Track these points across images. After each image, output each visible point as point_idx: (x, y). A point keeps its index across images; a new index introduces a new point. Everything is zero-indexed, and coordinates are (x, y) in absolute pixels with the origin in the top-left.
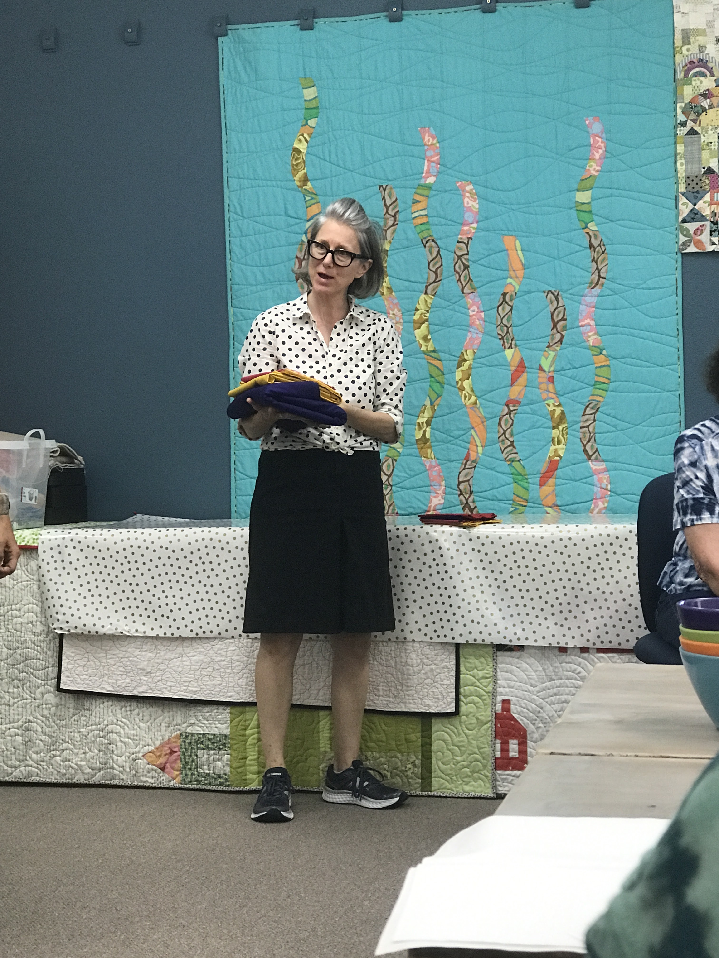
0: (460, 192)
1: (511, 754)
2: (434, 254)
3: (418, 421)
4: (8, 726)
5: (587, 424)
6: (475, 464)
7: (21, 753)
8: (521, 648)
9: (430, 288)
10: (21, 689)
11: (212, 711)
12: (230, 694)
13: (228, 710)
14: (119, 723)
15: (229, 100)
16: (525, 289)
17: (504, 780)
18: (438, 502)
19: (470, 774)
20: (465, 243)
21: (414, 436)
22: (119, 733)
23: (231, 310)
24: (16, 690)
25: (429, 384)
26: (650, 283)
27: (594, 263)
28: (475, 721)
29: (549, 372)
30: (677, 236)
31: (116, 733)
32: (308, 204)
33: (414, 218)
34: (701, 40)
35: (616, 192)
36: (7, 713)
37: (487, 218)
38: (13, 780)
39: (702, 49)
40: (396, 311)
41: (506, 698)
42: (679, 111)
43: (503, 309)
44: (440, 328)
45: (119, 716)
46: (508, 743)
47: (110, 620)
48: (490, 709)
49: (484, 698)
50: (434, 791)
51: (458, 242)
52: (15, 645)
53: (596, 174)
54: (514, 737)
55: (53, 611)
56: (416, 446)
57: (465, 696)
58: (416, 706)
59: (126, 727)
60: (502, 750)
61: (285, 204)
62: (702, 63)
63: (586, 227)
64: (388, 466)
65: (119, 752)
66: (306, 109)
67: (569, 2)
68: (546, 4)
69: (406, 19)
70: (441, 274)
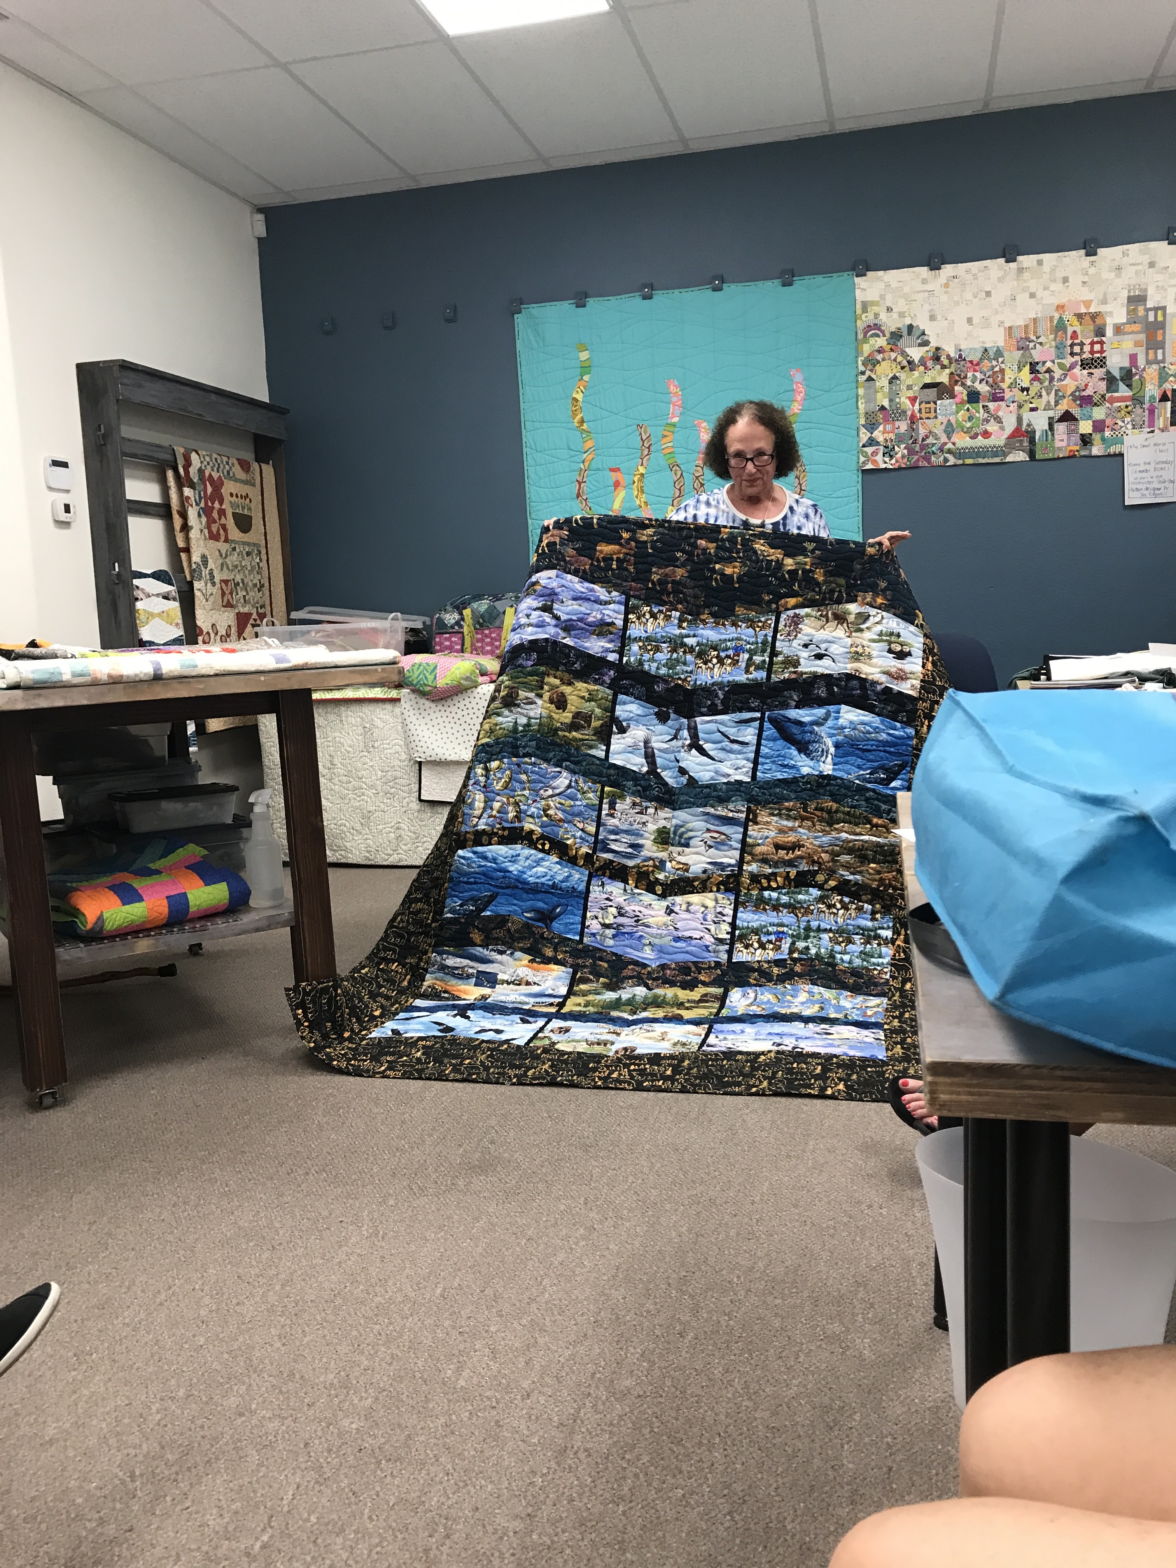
0: (697, 428)
2: (679, 476)
4: (384, 826)
10: (392, 800)
15: (523, 360)
23: (530, 521)
24: (388, 801)
26: (839, 493)
30: (858, 458)
32: (585, 440)
33: (663, 449)
34: (875, 309)
39: (876, 315)
42: (860, 363)
47: (456, 750)
51: (696, 466)
52: (387, 769)
53: (798, 412)
55: (413, 745)
61: (568, 442)
62: (877, 327)
66: (581, 367)
67: (777, 282)
68: (760, 284)
69: (654, 296)
70: (684, 490)
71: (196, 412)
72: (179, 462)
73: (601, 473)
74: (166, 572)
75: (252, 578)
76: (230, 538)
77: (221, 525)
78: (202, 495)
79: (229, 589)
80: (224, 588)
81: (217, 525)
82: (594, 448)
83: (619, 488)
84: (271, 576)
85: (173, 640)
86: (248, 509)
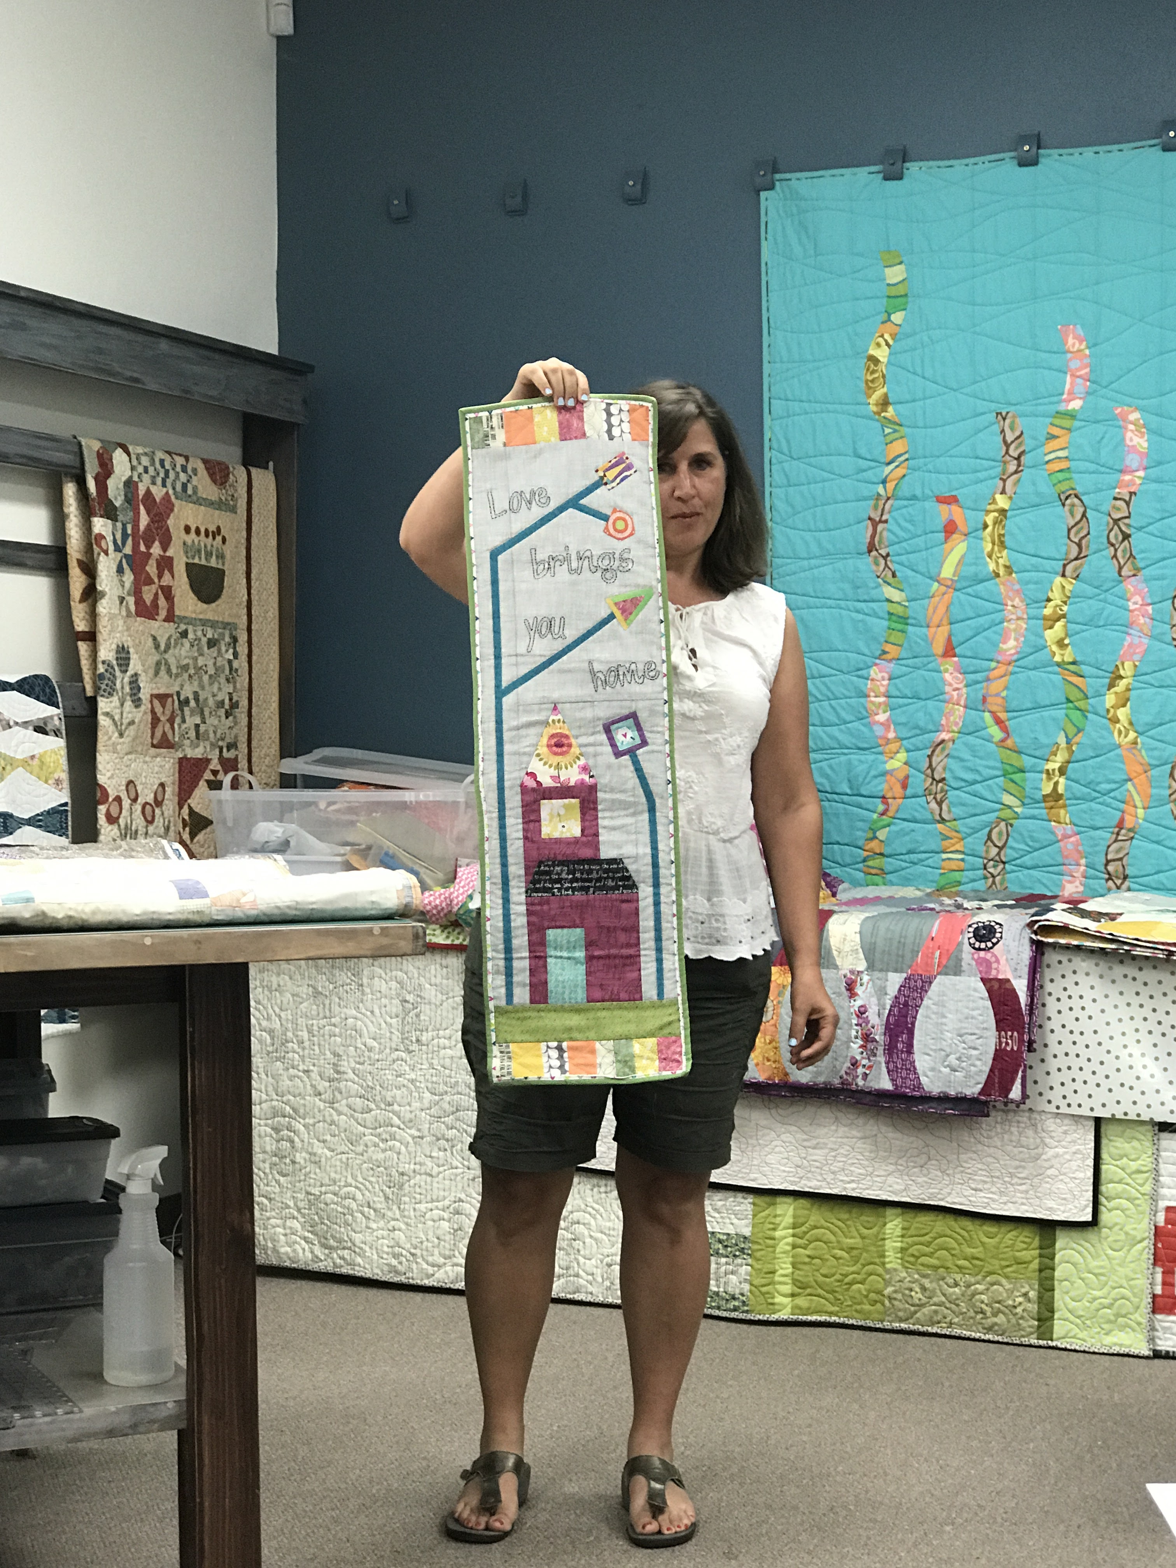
0: (1119, 422)
2: (1078, 517)
3: (1047, 767)
4: (430, 1205)
6: (1132, 835)
7: (447, 1246)
9: (1069, 568)
10: (448, 1153)
11: (726, 1199)
12: (752, 1176)
13: (750, 1199)
14: (589, 1209)
15: (775, 283)
17: (1165, 1330)
18: (1074, 890)
19: (1112, 1318)
20: (1125, 500)
21: (1040, 789)
22: (589, 1224)
24: (441, 1153)
25: (1064, 711)
28: (1122, 1237)
31: (584, 1224)
32: (889, 438)
33: (1047, 462)
36: (429, 1187)
37: (1160, 463)
38: (435, 1284)
40: (1017, 602)
44: (1085, 627)
45: (590, 1199)
48: (1146, 1220)
49: (1137, 1202)
50: (1058, 1339)
51: (1115, 499)
52: (442, 1088)
56: (1043, 805)
57: (1109, 1199)
58: (1031, 1209)
59: (598, 1216)
60: (1165, 1283)
61: (854, 442)
64: (1000, 833)
65: (587, 1252)
66: (889, 297)
69: (1042, 160)
70: (1088, 547)
71: (129, 374)
72: (88, 467)
73: (919, 504)
74: (46, 679)
75: (215, 690)
76: (177, 613)
77: (161, 587)
78: (129, 531)
79: (168, 712)
80: (158, 709)
81: (154, 588)
82: (906, 456)
83: (954, 536)
84: (255, 685)
85: (48, 812)
86: (217, 557)
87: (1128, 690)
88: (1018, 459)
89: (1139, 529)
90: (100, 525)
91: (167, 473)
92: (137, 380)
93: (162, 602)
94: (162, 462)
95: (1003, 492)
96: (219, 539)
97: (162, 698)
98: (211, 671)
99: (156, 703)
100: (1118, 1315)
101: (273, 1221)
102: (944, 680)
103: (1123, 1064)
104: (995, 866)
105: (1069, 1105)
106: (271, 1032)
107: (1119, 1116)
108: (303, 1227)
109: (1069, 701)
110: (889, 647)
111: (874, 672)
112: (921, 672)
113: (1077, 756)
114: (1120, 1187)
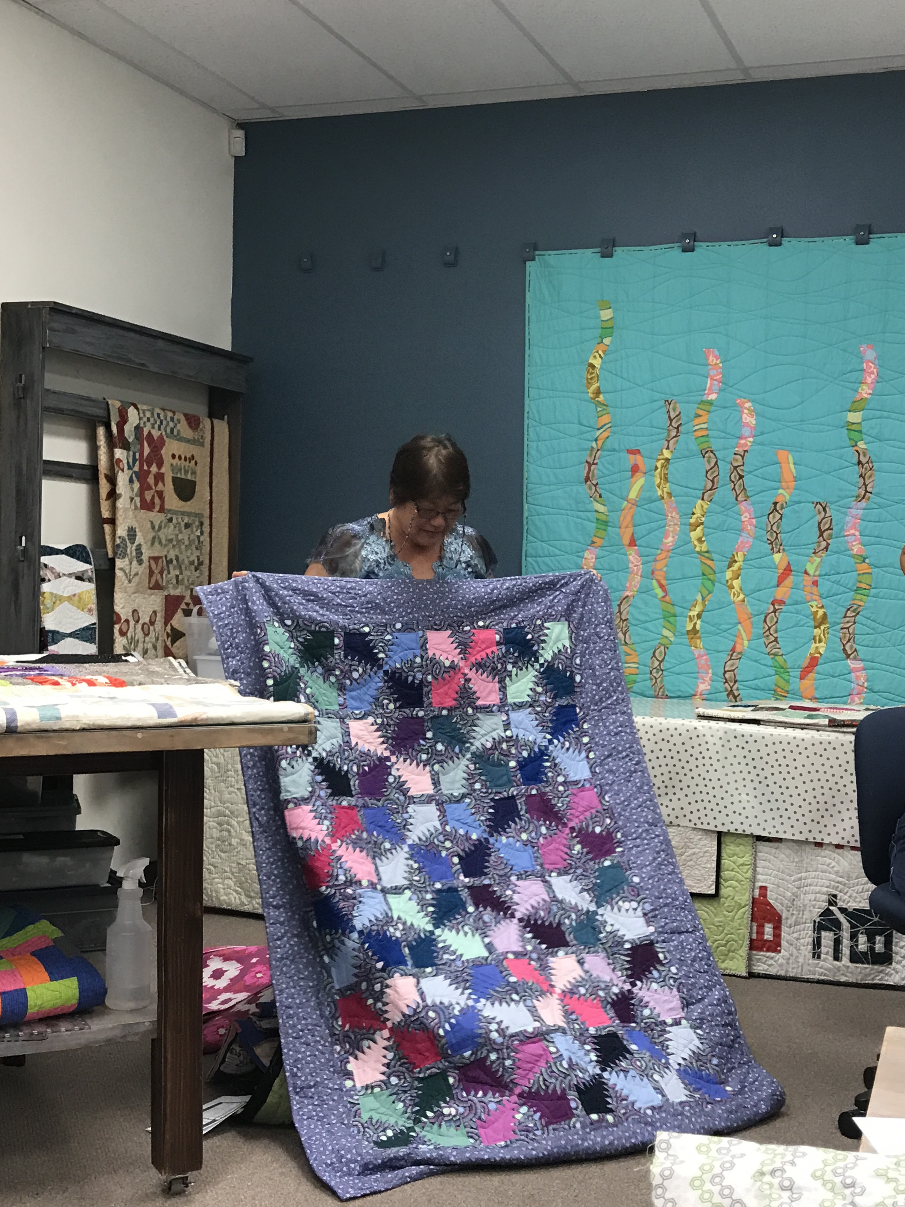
0: (739, 408)
1: (766, 937)
2: (713, 464)
3: (689, 614)
5: (848, 625)
6: (740, 656)
8: (780, 840)
9: (706, 495)
15: (533, 318)
16: (796, 499)
17: (758, 960)
18: (705, 688)
19: (726, 952)
20: (741, 455)
21: (685, 627)
23: (526, 506)
25: (701, 581)
27: (862, 479)
28: (733, 904)
29: (814, 576)
32: (600, 414)
33: (695, 431)
35: (886, 414)
37: (762, 433)
40: (674, 514)
41: (764, 884)
43: (774, 517)
44: (715, 531)
46: (763, 926)
48: (747, 894)
49: (743, 883)
51: (735, 454)
53: (868, 397)
54: (769, 922)
56: (687, 636)
57: (726, 881)
60: (757, 933)
61: (579, 416)
63: (856, 445)
64: (661, 652)
66: (602, 328)
67: (850, 239)
68: (828, 240)
69: (697, 249)
70: (718, 482)
71: (138, 361)
72: (112, 417)
73: (617, 454)
74: (84, 547)
75: (189, 555)
76: (166, 507)
77: (157, 491)
78: (137, 457)
79: (159, 568)
80: (153, 566)
81: (152, 492)
82: (610, 425)
83: (637, 474)
84: (213, 551)
85: (83, 629)
86: (192, 474)
87: (740, 569)
88: (677, 428)
89: (750, 472)
90: (119, 453)
91: (161, 422)
92: (143, 365)
93: (157, 500)
94: (158, 415)
95: (668, 448)
96: (193, 462)
97: (156, 559)
98: (187, 543)
99: (152, 562)
100: (729, 951)
101: (216, 880)
102: (629, 560)
103: (735, 799)
104: (657, 672)
105: (702, 823)
106: (218, 764)
107: (732, 831)
108: (235, 884)
109: (704, 574)
110: (596, 539)
111: (586, 554)
112: (616, 555)
113: (709, 607)
114: (733, 873)
